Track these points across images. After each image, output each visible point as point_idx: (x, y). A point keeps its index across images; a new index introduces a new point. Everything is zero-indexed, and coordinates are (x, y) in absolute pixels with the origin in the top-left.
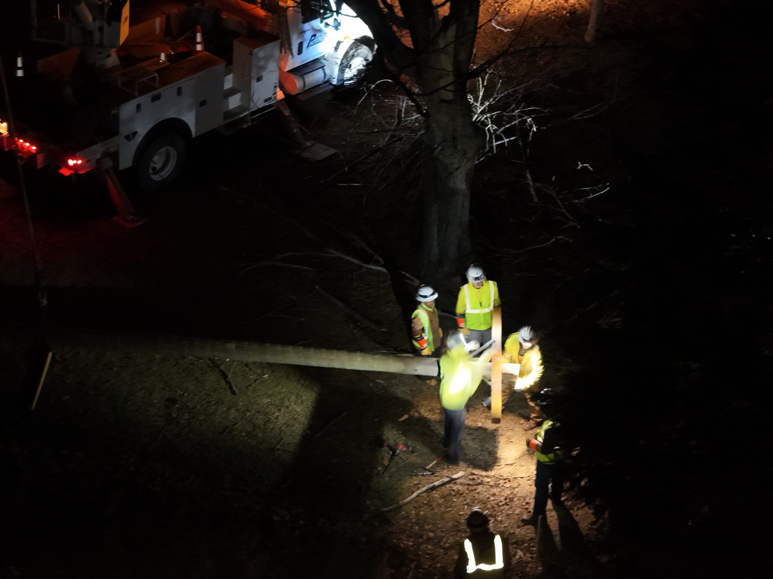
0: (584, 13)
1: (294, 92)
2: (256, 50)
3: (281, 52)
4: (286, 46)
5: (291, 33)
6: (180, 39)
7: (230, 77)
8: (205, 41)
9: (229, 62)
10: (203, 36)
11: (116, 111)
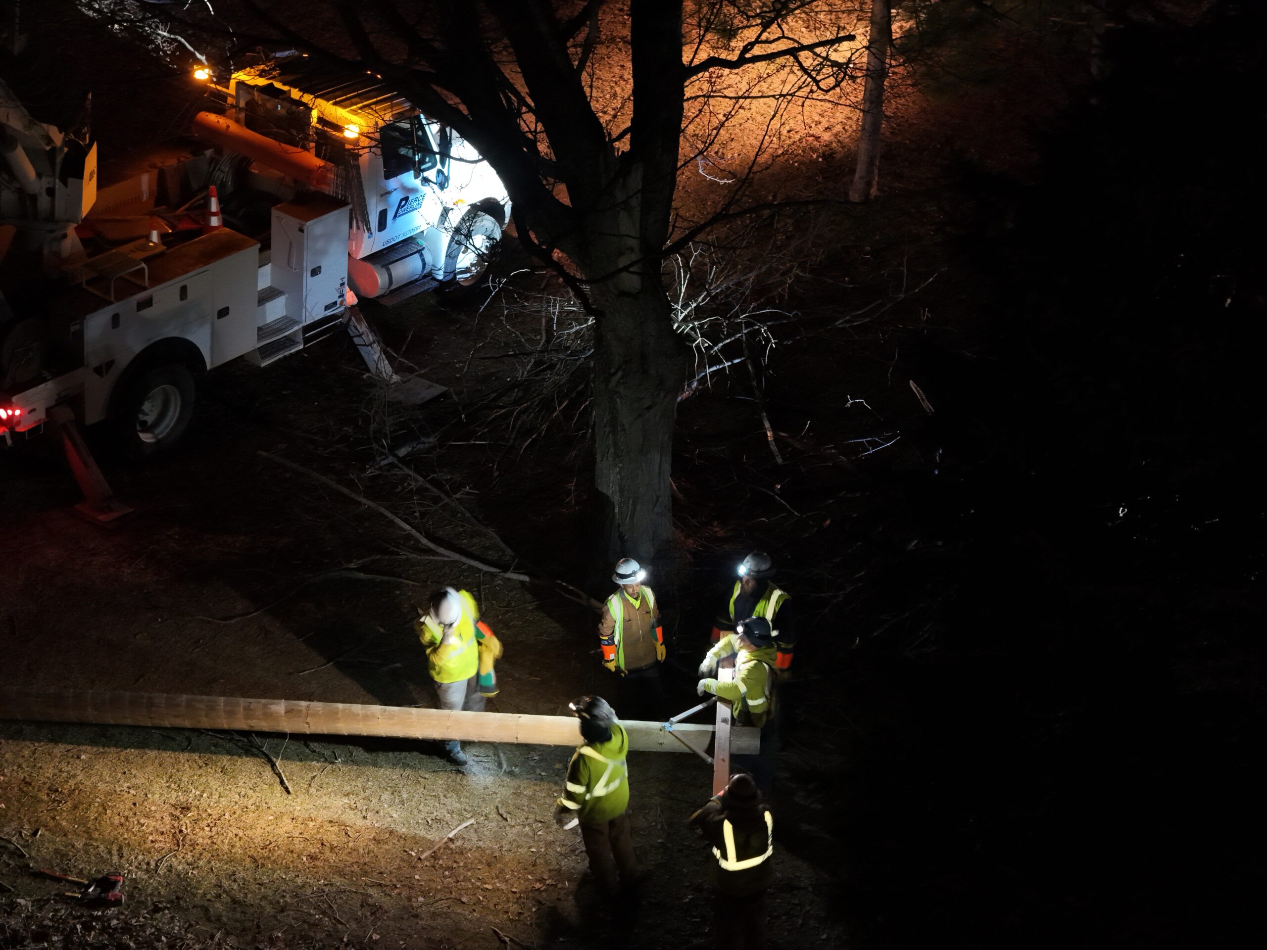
0: (847, 157)
1: (373, 294)
2: (308, 223)
3: (351, 227)
4: (359, 216)
5: (366, 195)
6: (183, 208)
7: (268, 268)
8: (223, 211)
9: (266, 246)
10: (220, 202)
11: (78, 327)
